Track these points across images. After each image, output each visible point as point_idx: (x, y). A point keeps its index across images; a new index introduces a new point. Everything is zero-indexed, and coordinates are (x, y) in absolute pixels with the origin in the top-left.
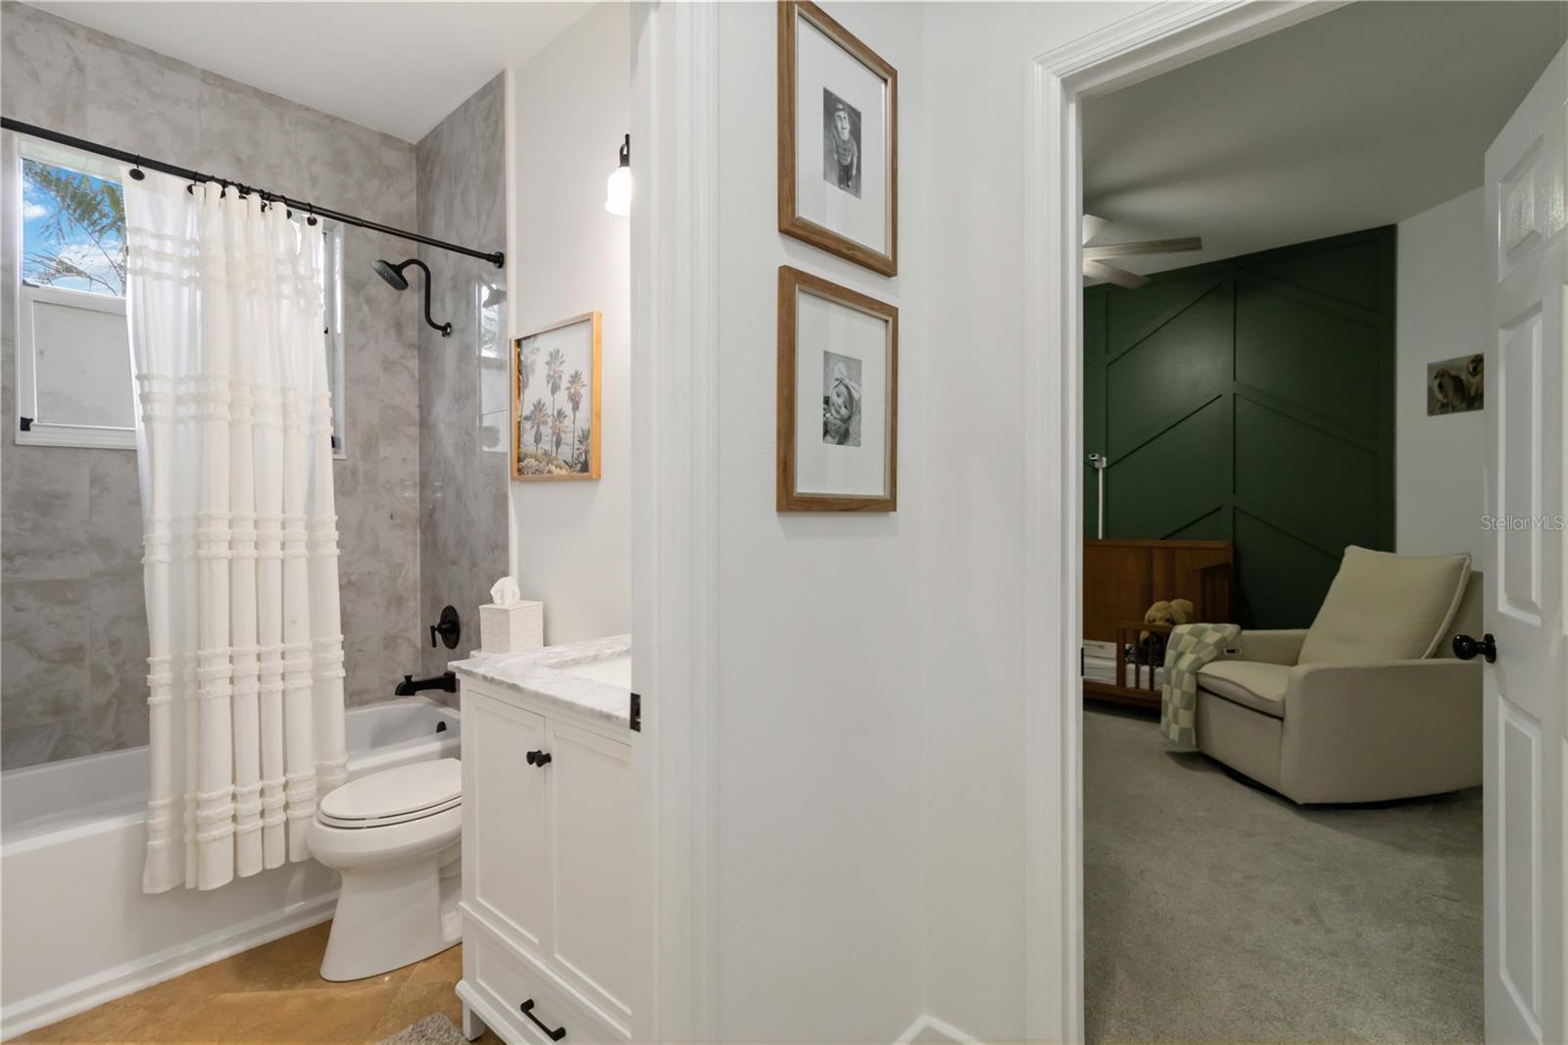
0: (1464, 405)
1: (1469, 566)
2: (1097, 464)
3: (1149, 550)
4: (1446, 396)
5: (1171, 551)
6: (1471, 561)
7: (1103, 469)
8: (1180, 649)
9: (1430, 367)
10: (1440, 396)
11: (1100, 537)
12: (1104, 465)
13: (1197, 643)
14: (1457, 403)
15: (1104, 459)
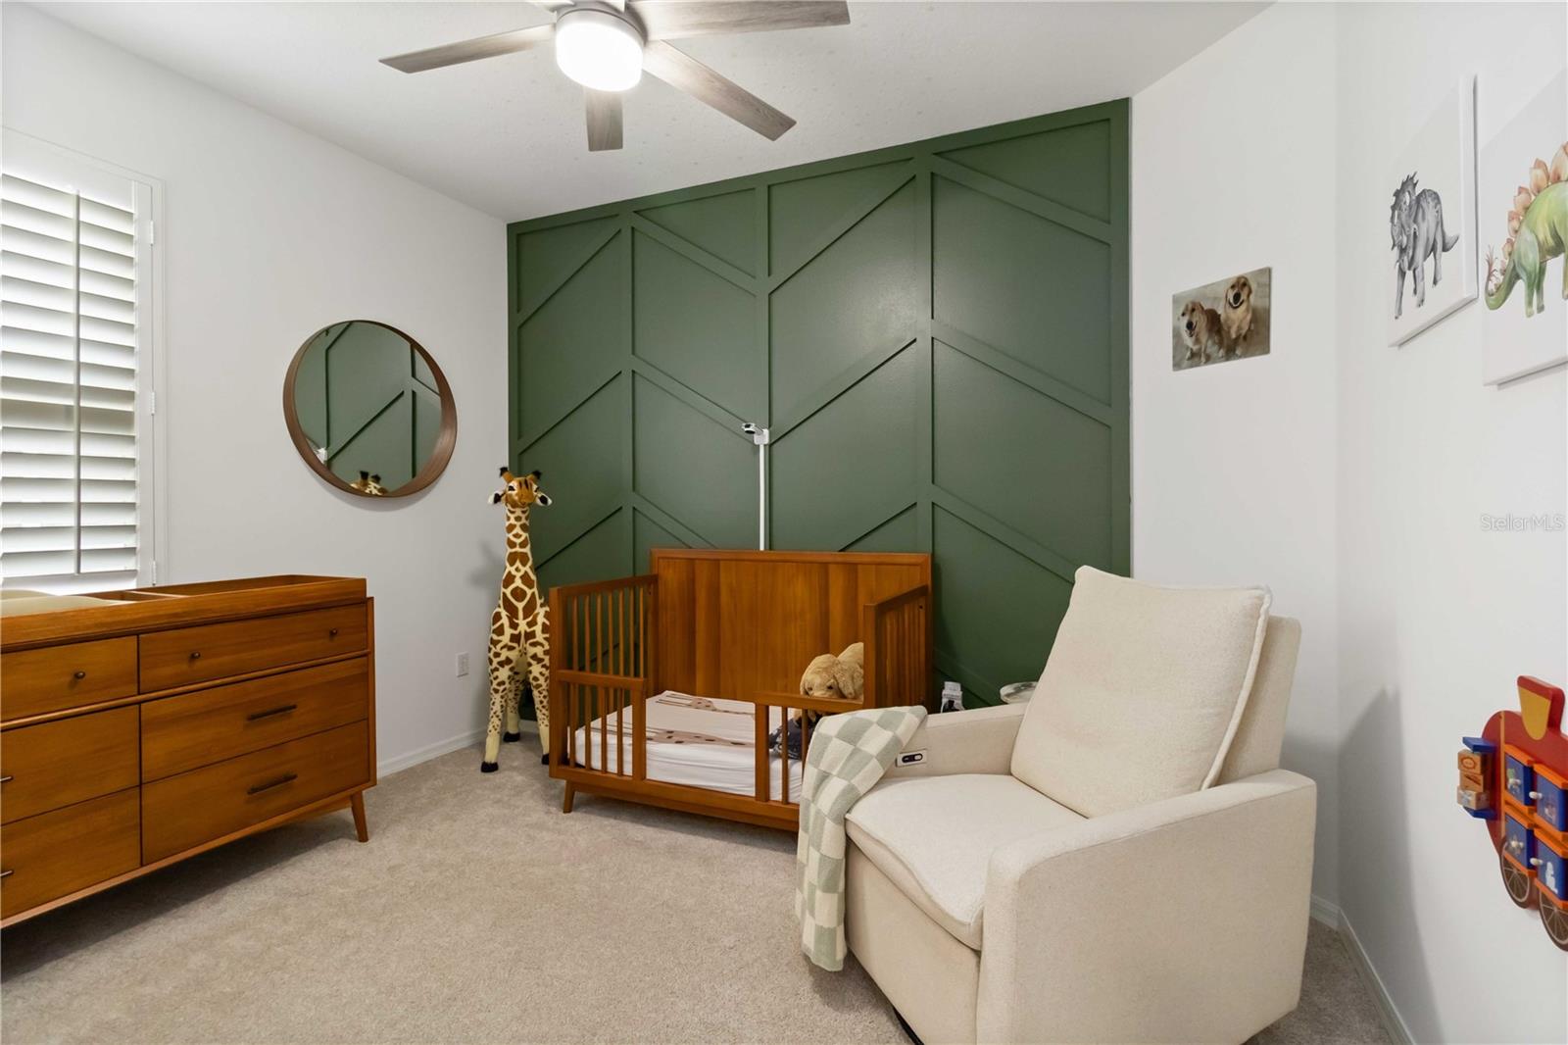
0: (1222, 352)
1: (1267, 611)
2: (757, 439)
3: (825, 565)
4: (1197, 341)
5: (852, 568)
6: (1271, 598)
7: (765, 445)
8: (823, 767)
9: (1176, 300)
10: (1189, 341)
11: (762, 548)
12: (767, 441)
13: (852, 754)
14: (1212, 349)
15: (766, 431)
